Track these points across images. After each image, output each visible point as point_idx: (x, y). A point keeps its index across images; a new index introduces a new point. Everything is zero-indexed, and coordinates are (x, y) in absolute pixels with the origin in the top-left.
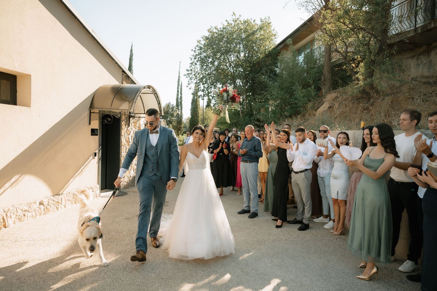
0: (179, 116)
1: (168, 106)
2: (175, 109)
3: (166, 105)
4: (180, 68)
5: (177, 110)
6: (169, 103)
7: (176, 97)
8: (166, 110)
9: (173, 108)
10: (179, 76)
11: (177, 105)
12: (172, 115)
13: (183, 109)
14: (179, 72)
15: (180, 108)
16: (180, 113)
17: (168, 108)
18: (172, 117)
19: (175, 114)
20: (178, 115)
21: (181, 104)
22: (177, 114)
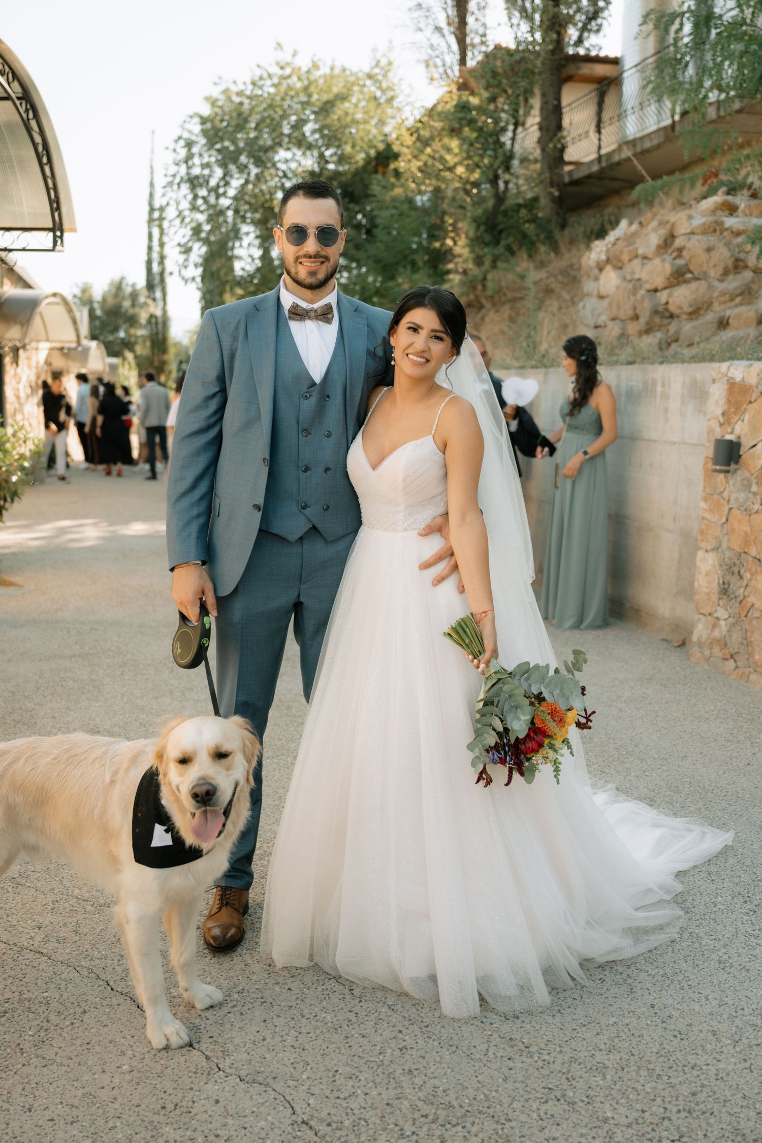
0: (156, 323)
1: (118, 287)
2: (142, 299)
3: (111, 284)
4: (152, 152)
5: (150, 302)
6: (123, 279)
7: (146, 258)
8: (111, 301)
9: (134, 296)
10: (152, 179)
11: (150, 286)
12: (132, 321)
13: (169, 299)
14: (152, 168)
15: (158, 294)
16: (159, 313)
17: (116, 295)
18: (131, 326)
19: (143, 317)
20: (153, 320)
21: (162, 281)
22: (152, 316)
